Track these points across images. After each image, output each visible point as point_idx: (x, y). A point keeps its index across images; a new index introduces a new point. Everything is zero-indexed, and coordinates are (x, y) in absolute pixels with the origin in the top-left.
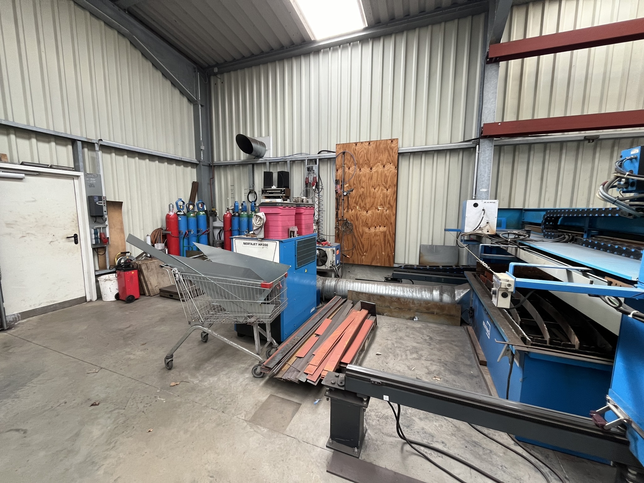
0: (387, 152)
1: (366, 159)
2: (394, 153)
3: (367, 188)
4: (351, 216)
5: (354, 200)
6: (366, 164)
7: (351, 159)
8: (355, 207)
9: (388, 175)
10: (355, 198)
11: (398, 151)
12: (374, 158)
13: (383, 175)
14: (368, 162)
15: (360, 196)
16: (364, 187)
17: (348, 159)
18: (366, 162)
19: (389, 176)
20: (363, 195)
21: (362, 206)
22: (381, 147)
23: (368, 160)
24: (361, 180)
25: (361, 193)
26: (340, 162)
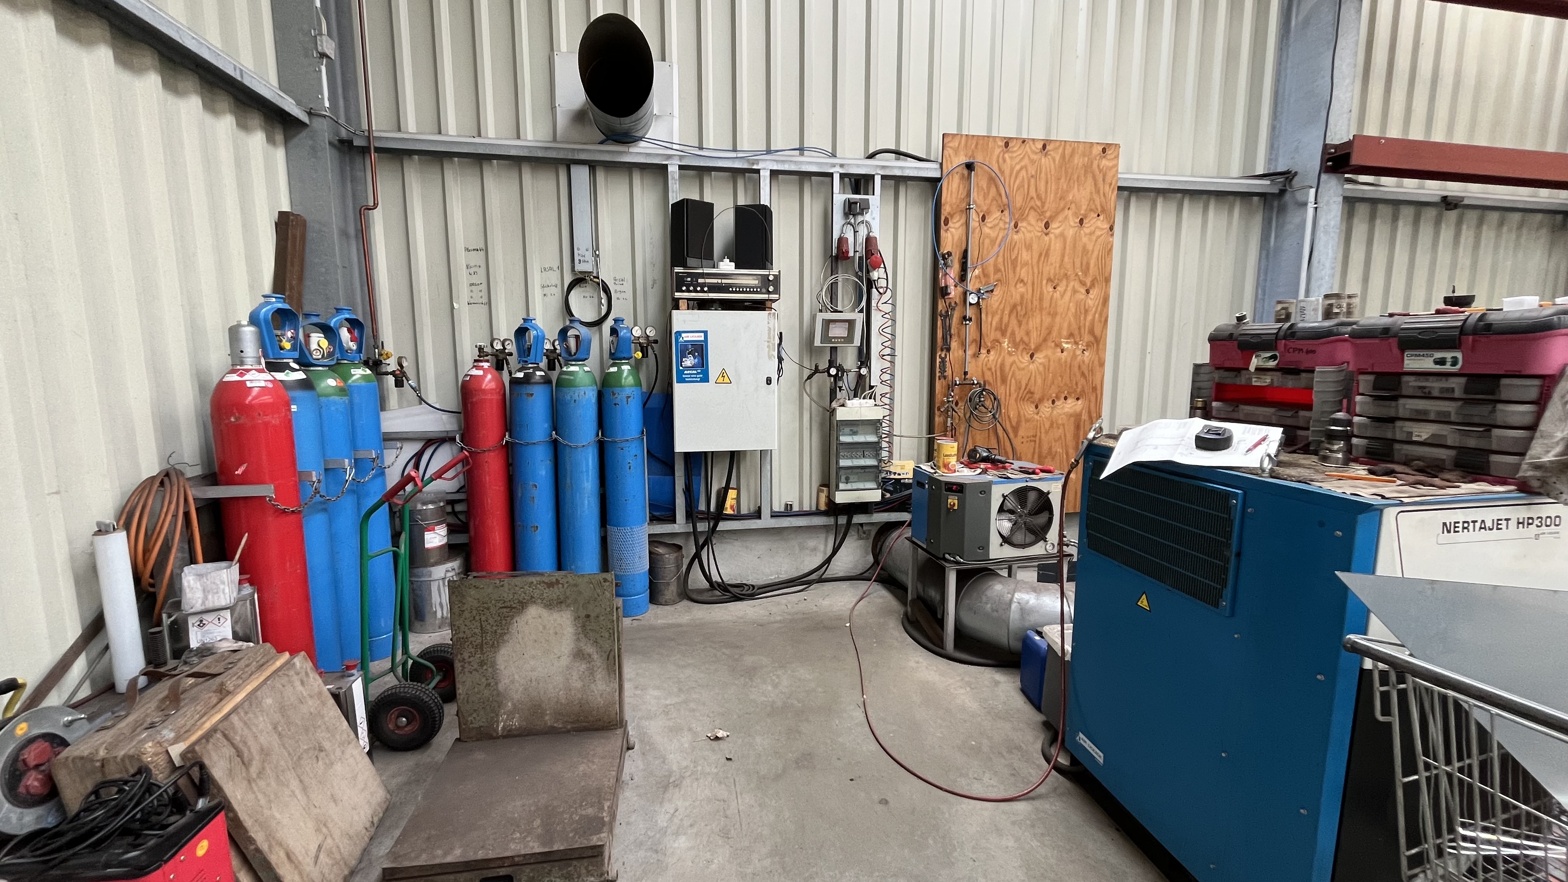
0: (1090, 180)
1: (1033, 193)
2: (1107, 188)
3: (1033, 284)
4: (985, 369)
5: (996, 319)
6: (1032, 208)
7: (989, 188)
8: (998, 341)
9: (1090, 247)
10: (999, 312)
11: (1117, 182)
12: (1056, 194)
13: (1079, 249)
14: (1039, 203)
15: (1014, 307)
16: (1025, 280)
17: (983, 189)
18: (1032, 203)
19: (1093, 251)
20: (1021, 304)
21: (1018, 340)
22: (1076, 161)
23: (1039, 197)
24: (1017, 257)
25: (1018, 297)
26: (954, 196)
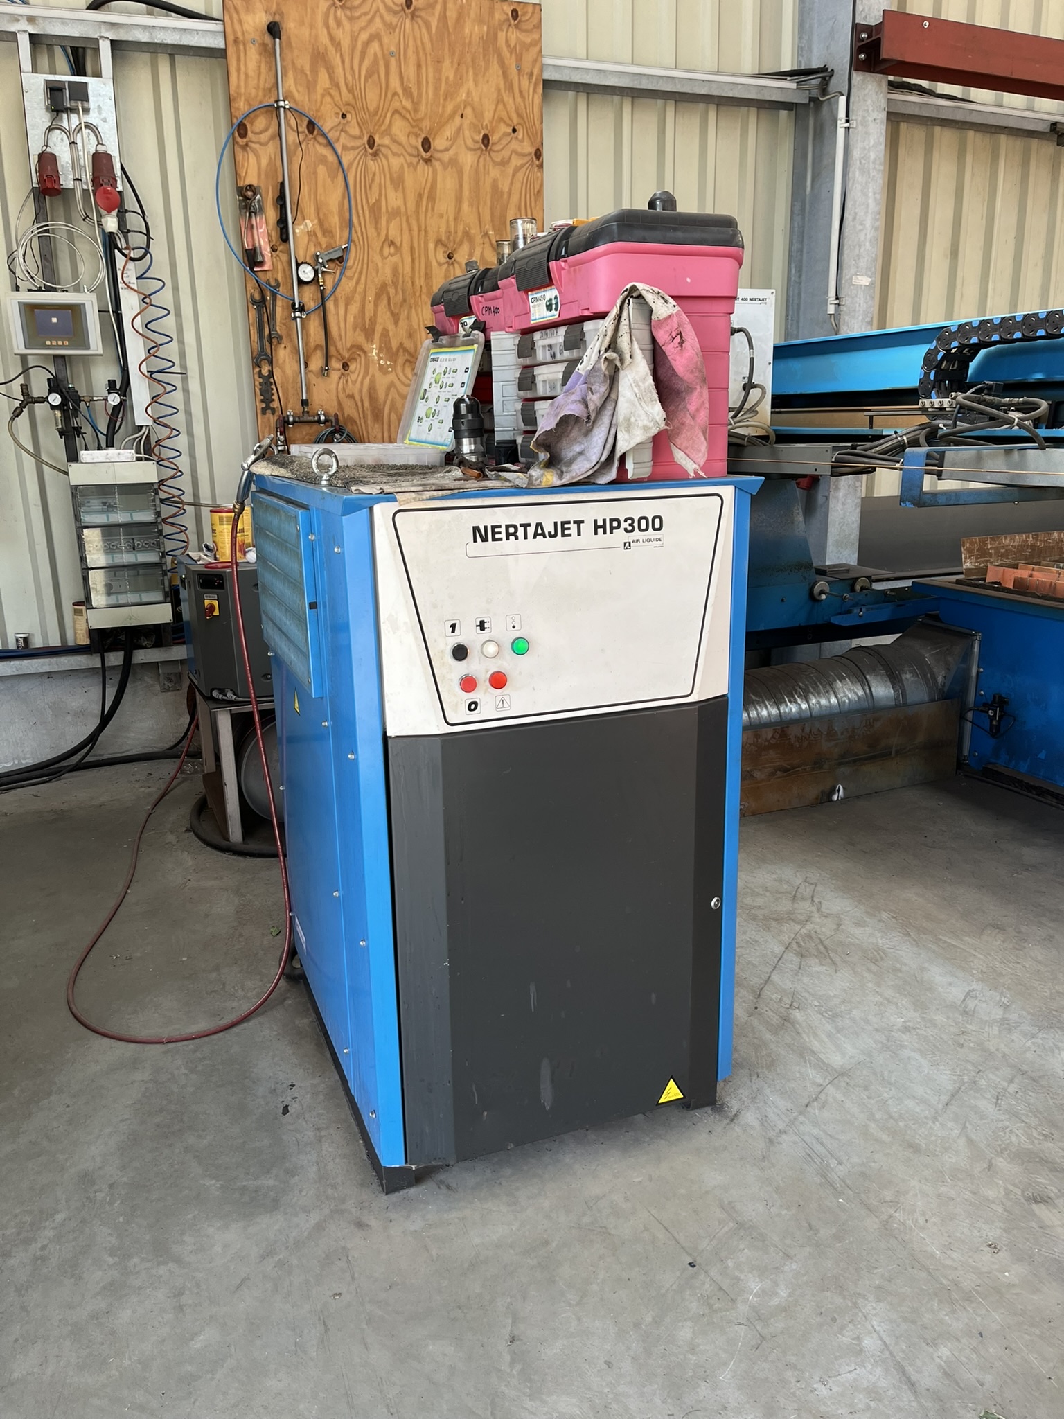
0: (495, 68)
1: (395, 83)
2: (525, 82)
3: (412, 248)
4: (341, 396)
5: (354, 308)
6: (396, 112)
7: (314, 71)
8: (360, 348)
9: (504, 186)
10: (358, 298)
11: (541, 70)
12: (437, 89)
13: (487, 187)
14: (408, 105)
15: (382, 289)
16: (398, 242)
17: (302, 71)
18: (396, 104)
19: (510, 193)
20: (395, 284)
21: (395, 345)
22: (467, 31)
23: (407, 91)
24: (378, 201)
25: (388, 271)
26: (253, 83)
